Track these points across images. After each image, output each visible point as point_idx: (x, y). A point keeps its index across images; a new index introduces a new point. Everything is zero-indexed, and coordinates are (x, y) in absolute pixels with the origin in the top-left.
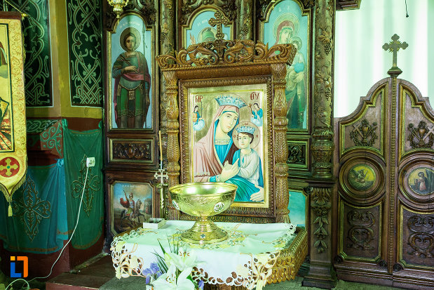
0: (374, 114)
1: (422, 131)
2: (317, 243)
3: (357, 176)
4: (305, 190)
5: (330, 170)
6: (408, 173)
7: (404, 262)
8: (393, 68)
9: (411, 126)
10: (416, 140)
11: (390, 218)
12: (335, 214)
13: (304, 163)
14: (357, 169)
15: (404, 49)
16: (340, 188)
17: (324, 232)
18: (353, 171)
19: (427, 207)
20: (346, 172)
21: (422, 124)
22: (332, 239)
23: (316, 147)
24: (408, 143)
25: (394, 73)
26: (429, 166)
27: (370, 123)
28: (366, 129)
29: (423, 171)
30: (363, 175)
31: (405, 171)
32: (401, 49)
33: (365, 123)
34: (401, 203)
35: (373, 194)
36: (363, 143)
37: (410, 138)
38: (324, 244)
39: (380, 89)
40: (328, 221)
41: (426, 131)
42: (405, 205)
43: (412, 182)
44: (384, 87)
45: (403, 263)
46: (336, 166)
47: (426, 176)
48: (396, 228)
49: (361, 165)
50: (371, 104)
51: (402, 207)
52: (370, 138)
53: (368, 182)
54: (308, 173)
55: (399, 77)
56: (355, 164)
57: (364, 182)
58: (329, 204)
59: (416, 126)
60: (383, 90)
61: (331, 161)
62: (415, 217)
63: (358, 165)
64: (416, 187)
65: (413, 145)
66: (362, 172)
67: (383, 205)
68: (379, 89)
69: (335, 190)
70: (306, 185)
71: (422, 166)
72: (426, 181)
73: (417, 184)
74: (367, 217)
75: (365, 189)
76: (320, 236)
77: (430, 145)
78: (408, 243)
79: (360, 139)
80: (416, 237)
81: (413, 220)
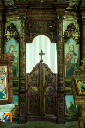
1: (49, 77)
2: (22, 110)
3: (32, 90)
4: (18, 95)
5: (25, 89)
8: (41, 60)
9: (46, 76)
10: (47, 79)
11: (41, 101)
12: (27, 102)
13: (18, 87)
14: (32, 88)
15: (44, 55)
16: (28, 94)
17: (24, 107)
19: (51, 98)
20: (30, 89)
21: (49, 75)
22: (26, 109)
23: (21, 82)
26: (51, 86)
28: (35, 76)
30: (34, 90)
31: (45, 88)
33: (34, 75)
34: (44, 97)
35: (37, 95)
36: (34, 80)
37: (46, 79)
38: (23, 110)
40: (25, 103)
41: (50, 77)
43: (47, 91)
44: (39, 65)
45: (45, 114)
46: (27, 87)
48: (43, 104)
52: (36, 79)
54: (19, 90)
55: (43, 62)
58: (25, 98)
59: (48, 75)
61: (25, 86)
62: (48, 101)
63: (33, 87)
65: (47, 81)
66: (34, 89)
67: (40, 98)
68: (38, 65)
69: (27, 94)
70: (18, 93)
71: (49, 86)
72: (50, 90)
74: (36, 102)
75: (35, 93)
76: (22, 108)
77: (51, 81)
78: (46, 108)
79: (33, 79)
80: (48, 106)
81: (47, 102)
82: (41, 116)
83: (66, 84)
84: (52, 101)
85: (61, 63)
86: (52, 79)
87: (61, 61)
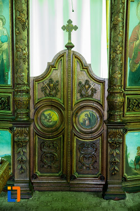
0: (57, 75)
1: (87, 86)
2: (20, 167)
3: (46, 118)
4: (11, 129)
5: (28, 115)
6: (79, 114)
7: (77, 174)
8: (68, 43)
9: (80, 83)
10: (83, 92)
11: (67, 145)
12: (32, 145)
13: (10, 110)
14: (46, 113)
15: (75, 30)
16: (35, 127)
17: (24, 158)
18: (44, 114)
19: (90, 137)
20: (39, 115)
21: (87, 82)
22: (30, 163)
23: (18, 98)
24: (79, 94)
25: (69, 47)
26: (91, 110)
27: (55, 81)
28: (52, 85)
29: (88, 113)
30: (50, 117)
31: (77, 113)
32: (73, 30)
33: (51, 81)
34: (75, 135)
35: (57, 129)
36: (50, 95)
37: (80, 92)
38: (24, 167)
39: (60, 58)
40: (27, 150)
41: (90, 86)
42: (77, 136)
43: (81, 121)
44: (63, 56)
45: (76, 175)
46: (32, 111)
47: (89, 116)
48: (71, 152)
49: (49, 110)
50: (55, 67)
51: (76, 137)
52: (54, 91)
53: (54, 122)
54: (13, 117)
55: (73, 49)
56: (45, 109)
57: (51, 122)
58: (28, 138)
59: (83, 83)
60: (62, 58)
61: (28, 108)
62: (83, 144)
63: (46, 110)
65: (82, 96)
66: (49, 115)
67: (63, 136)
69: (32, 128)
70: (11, 125)
71: (87, 109)
72: (89, 119)
73: (85, 121)
74: (53, 146)
75: (51, 126)
76: (22, 161)
77: (92, 95)
78: (79, 161)
79: (48, 92)
80: (84, 157)
81: (82, 146)
82: (66, 179)
83: (129, 104)
84: (93, 145)
85: (118, 52)
86: (94, 91)
87: (118, 46)
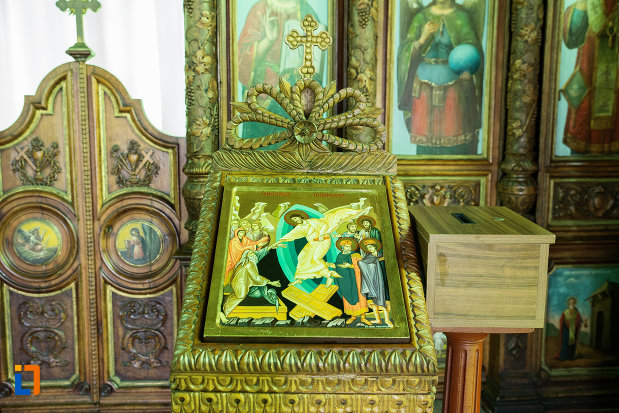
0: (55, 127)
1: (134, 158)
3: (27, 240)
6: (115, 229)
7: (117, 380)
8: (76, 46)
9: (115, 149)
10: (125, 173)
11: (89, 309)
14: (27, 228)
15: (95, 10)
18: (20, 231)
19: (146, 286)
21: (133, 147)
24: (114, 178)
25: (80, 54)
26: (147, 217)
27: (48, 145)
28: (39, 154)
29: (138, 226)
30: (39, 238)
31: (110, 227)
32: (89, 11)
33: (37, 144)
34: (107, 282)
36: (37, 181)
37: (116, 171)
39: (58, 83)
41: (140, 158)
42: (112, 286)
43: (121, 245)
44: (64, 78)
45: (117, 382)
47: (142, 234)
48: (99, 325)
49: (35, 219)
50: (45, 109)
51: (110, 289)
52: (48, 171)
53: (49, 250)
55: (89, 62)
56: (23, 218)
57: (41, 250)
59: (124, 148)
60: (63, 84)
62: (130, 305)
63: (28, 220)
64: (128, 253)
65: (121, 182)
66: (35, 232)
67: (78, 287)
68: (57, 81)
71: (136, 215)
72: (143, 242)
73: (131, 248)
74: (53, 310)
75: (44, 261)
77: (147, 181)
78: (121, 349)
79: (30, 172)
80: (134, 338)
81: (126, 309)
84: (154, 306)
85: (200, 68)
86: (153, 169)
87: (200, 54)
